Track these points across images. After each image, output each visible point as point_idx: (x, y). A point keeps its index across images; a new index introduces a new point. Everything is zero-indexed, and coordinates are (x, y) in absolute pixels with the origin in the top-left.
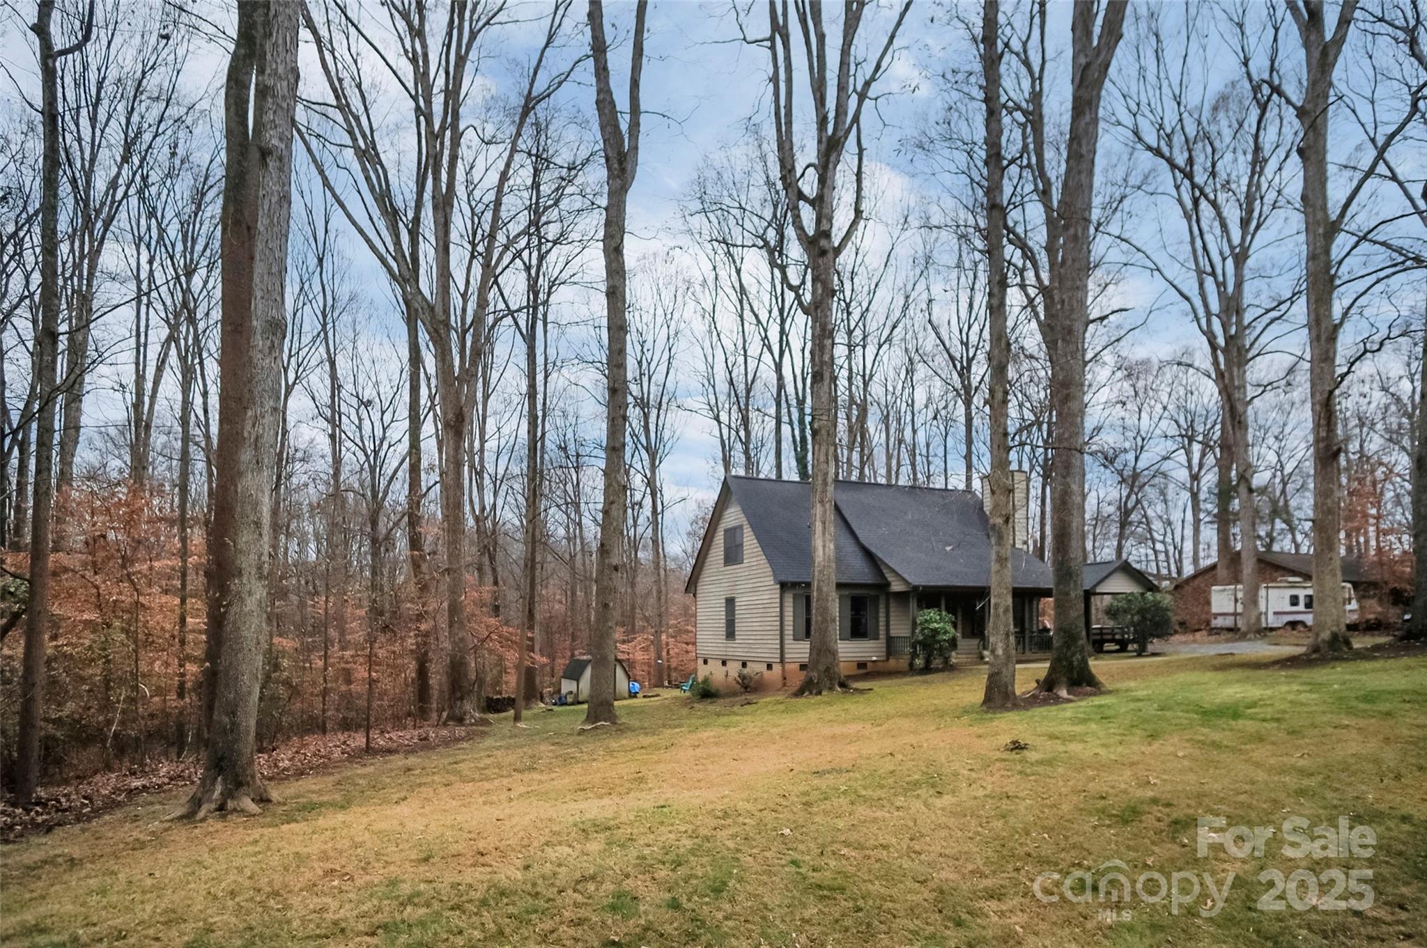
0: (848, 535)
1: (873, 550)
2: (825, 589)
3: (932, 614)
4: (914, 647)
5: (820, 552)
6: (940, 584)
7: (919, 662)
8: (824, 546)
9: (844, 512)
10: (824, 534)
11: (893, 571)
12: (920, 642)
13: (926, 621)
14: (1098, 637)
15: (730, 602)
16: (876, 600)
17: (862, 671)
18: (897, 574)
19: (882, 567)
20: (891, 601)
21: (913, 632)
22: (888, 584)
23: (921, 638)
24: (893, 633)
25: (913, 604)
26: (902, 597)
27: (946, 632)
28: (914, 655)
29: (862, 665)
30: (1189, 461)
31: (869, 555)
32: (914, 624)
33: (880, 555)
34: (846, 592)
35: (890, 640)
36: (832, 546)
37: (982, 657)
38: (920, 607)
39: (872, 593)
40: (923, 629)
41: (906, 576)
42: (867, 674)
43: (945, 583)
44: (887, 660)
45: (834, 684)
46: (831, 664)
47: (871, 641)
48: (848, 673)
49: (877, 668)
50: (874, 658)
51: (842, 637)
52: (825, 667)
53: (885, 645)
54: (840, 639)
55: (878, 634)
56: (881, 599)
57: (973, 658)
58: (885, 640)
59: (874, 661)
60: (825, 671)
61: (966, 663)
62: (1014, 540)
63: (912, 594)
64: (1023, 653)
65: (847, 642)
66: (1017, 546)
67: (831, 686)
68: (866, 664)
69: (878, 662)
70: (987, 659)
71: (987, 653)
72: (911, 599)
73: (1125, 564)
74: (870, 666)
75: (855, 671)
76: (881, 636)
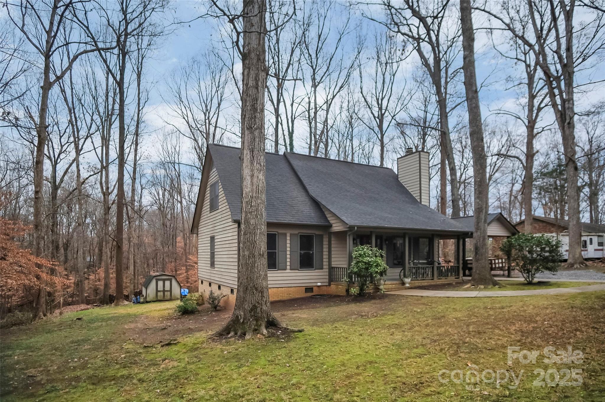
0: (301, 190)
1: (319, 199)
2: (252, 222)
3: (365, 249)
4: (350, 277)
5: (247, 182)
6: (371, 225)
7: (354, 290)
8: (252, 176)
9: (299, 173)
10: (252, 163)
11: (334, 215)
12: (355, 273)
13: (360, 255)
15: (212, 238)
16: (321, 237)
17: (309, 294)
18: (338, 218)
19: (326, 213)
20: (332, 236)
21: (350, 265)
22: (330, 226)
23: (356, 270)
24: (334, 264)
25: (350, 241)
26: (341, 236)
27: (377, 265)
28: (351, 283)
29: (309, 289)
31: (317, 204)
32: (350, 258)
33: (324, 203)
34: (296, 232)
35: (331, 269)
36: (261, 176)
37: (403, 284)
38: (355, 244)
39: (317, 232)
40: (358, 262)
41: (344, 218)
42: (312, 297)
43: (375, 225)
44: (330, 285)
45: (261, 325)
46: (258, 303)
47: (316, 271)
48: (297, 296)
49: (321, 293)
50: (319, 284)
51: (293, 267)
52: (251, 306)
53: (327, 274)
54: (291, 269)
55: (322, 265)
56: (324, 236)
57: (396, 284)
58: (327, 270)
59: (319, 286)
60: (252, 310)
61: (392, 289)
62: (421, 199)
63: (349, 233)
64: (432, 279)
65: (297, 271)
66: (423, 203)
67: (256, 327)
68: (312, 288)
69: (322, 287)
70: (407, 285)
71: (408, 280)
72: (348, 237)
73: (500, 215)
74: (316, 291)
75: (303, 294)
76: (324, 267)
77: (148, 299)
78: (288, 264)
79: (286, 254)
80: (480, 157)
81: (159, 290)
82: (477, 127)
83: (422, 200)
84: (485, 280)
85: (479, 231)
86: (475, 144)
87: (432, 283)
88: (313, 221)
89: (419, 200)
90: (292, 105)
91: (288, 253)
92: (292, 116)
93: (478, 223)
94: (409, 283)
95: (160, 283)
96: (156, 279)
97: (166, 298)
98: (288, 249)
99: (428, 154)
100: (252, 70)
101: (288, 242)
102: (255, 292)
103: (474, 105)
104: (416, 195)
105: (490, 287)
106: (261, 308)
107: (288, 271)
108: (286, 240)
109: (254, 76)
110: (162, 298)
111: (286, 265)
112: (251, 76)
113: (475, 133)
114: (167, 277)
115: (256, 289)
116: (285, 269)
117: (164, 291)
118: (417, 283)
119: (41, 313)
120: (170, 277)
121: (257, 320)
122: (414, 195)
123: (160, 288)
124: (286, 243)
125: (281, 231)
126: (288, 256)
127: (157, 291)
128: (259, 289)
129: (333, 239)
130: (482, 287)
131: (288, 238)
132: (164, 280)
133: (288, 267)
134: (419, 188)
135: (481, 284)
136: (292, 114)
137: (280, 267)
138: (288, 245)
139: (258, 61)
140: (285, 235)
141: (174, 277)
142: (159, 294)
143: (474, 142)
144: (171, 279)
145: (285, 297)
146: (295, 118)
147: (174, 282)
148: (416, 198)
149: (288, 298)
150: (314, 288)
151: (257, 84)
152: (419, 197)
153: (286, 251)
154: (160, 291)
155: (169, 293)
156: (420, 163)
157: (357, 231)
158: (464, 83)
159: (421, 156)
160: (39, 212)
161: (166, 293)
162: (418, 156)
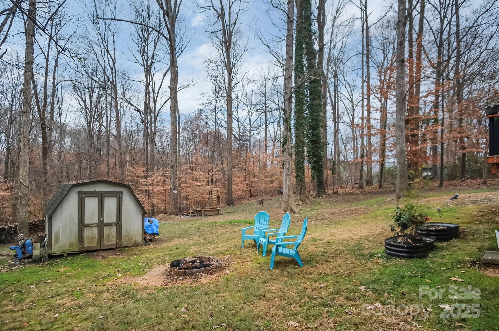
77: (55, 249)
81: (86, 221)
95: (91, 204)
96: (79, 193)
97: (106, 243)
110: (95, 244)
114: (111, 189)
117: (101, 225)
120: (117, 189)
123: (91, 216)
127: (82, 225)
132: (101, 196)
141: (128, 187)
142: (87, 232)
144: (122, 193)
147: (127, 200)
154: (90, 226)
155: (114, 230)
161: (106, 230)
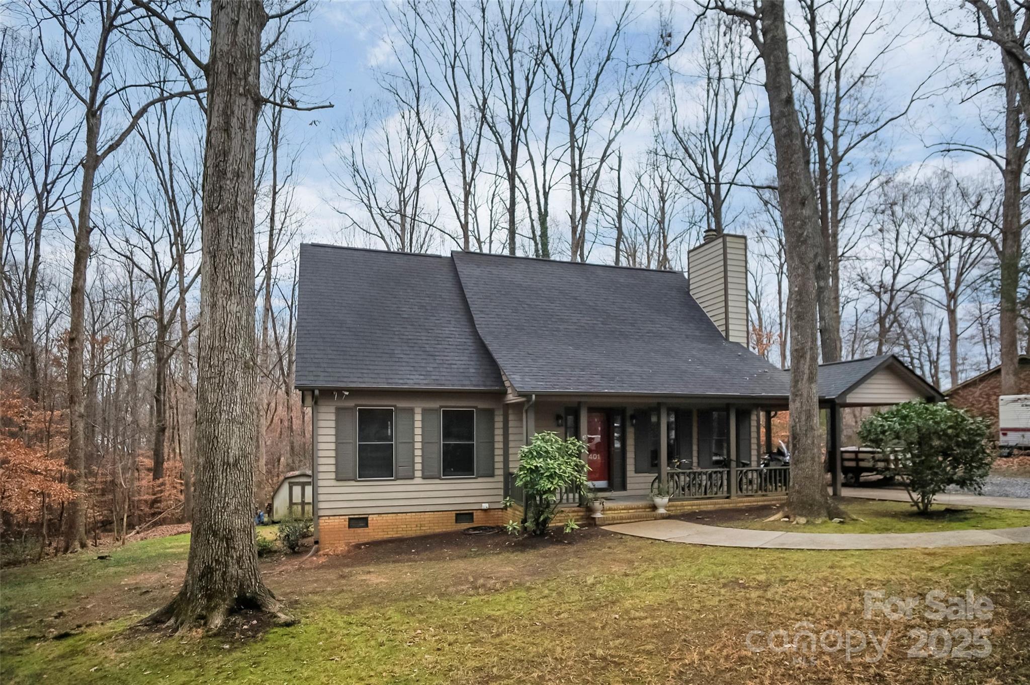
0: (464, 322)
1: (488, 340)
5: (205, 318)
8: (213, 306)
9: (467, 291)
10: (213, 280)
14: (852, 464)
16: (488, 414)
17: (464, 526)
18: (506, 377)
19: (499, 366)
20: (510, 412)
22: (505, 393)
24: (512, 468)
26: (517, 410)
29: (463, 516)
30: (947, 281)
31: (485, 349)
33: (493, 346)
34: (434, 404)
35: (509, 477)
36: (232, 306)
37: (652, 507)
39: (481, 405)
41: (515, 378)
42: (465, 533)
44: (505, 508)
45: (215, 607)
46: (217, 561)
47: (480, 480)
48: (438, 530)
49: (491, 524)
50: (485, 506)
51: (426, 474)
52: (202, 567)
53: (501, 485)
54: (424, 478)
55: (493, 469)
56: (496, 413)
57: (638, 508)
58: (501, 479)
59: (485, 510)
60: (202, 576)
61: (622, 518)
62: (727, 330)
63: (526, 407)
64: (728, 498)
65: (438, 481)
66: (731, 339)
67: (204, 613)
68: (472, 514)
69: (492, 513)
70: (662, 511)
71: (662, 501)
72: (524, 415)
73: (891, 360)
74: (479, 520)
75: (452, 526)
76: (497, 472)
77: (276, 518)
78: (418, 467)
79: (413, 449)
80: (798, 241)
81: (294, 501)
82: (791, 177)
83: (731, 333)
84: (811, 505)
85: (798, 399)
86: (789, 212)
87: (727, 506)
88: (467, 382)
89: (724, 334)
90: (544, 164)
91: (418, 445)
92: (544, 185)
93: (796, 382)
94: (665, 507)
95: (297, 490)
96: (290, 483)
98: (418, 438)
99: (743, 241)
100: (218, 95)
101: (418, 424)
102: (211, 538)
103: (784, 131)
104: (719, 324)
105: (819, 521)
106: (224, 573)
107: (418, 480)
108: (413, 421)
109: (222, 106)
111: (414, 470)
112: (216, 108)
113: (786, 191)
114: (309, 480)
115: (215, 534)
116: (412, 477)
117: (303, 503)
118: (689, 506)
119: (77, 543)
121: (210, 597)
122: (716, 324)
123: (297, 498)
124: (413, 428)
125: (402, 404)
126: (418, 452)
127: (291, 503)
128: (221, 533)
129: (511, 417)
130: (803, 520)
131: (418, 417)
132: (303, 485)
133: (418, 474)
134: (723, 310)
135: (801, 515)
136: (545, 181)
137: (400, 475)
138: (418, 431)
139: (230, 76)
140: (411, 411)
142: (295, 508)
143: (786, 208)
145: (412, 531)
146: (550, 188)
148: (720, 329)
149: (419, 533)
150: (476, 515)
151: (228, 123)
152: (724, 328)
153: (413, 442)
154: (295, 504)
155: (311, 506)
156: (725, 259)
157: (536, 401)
158: (765, 85)
159: (728, 245)
160: (76, 373)
161: (306, 507)
162: (721, 245)
